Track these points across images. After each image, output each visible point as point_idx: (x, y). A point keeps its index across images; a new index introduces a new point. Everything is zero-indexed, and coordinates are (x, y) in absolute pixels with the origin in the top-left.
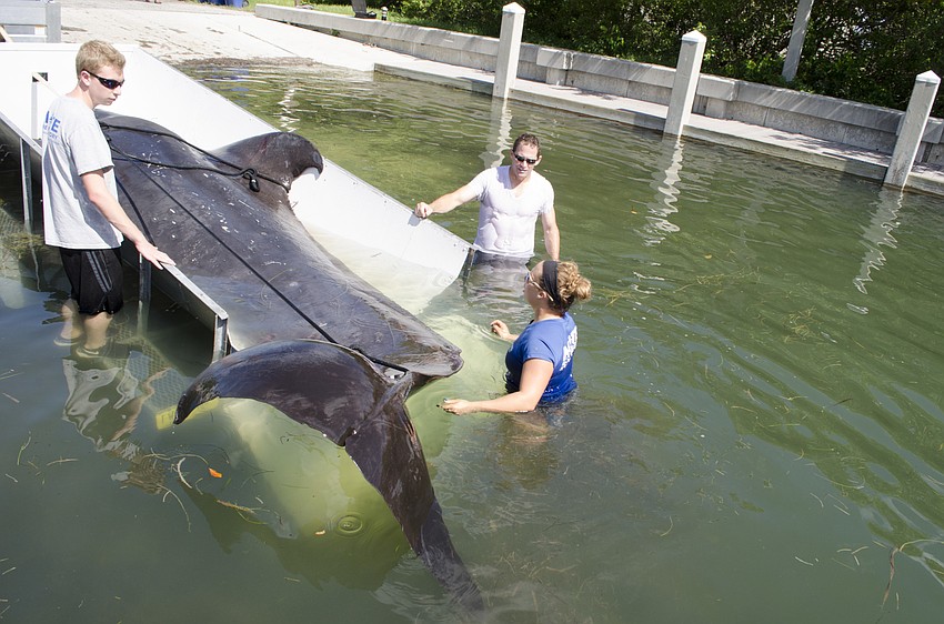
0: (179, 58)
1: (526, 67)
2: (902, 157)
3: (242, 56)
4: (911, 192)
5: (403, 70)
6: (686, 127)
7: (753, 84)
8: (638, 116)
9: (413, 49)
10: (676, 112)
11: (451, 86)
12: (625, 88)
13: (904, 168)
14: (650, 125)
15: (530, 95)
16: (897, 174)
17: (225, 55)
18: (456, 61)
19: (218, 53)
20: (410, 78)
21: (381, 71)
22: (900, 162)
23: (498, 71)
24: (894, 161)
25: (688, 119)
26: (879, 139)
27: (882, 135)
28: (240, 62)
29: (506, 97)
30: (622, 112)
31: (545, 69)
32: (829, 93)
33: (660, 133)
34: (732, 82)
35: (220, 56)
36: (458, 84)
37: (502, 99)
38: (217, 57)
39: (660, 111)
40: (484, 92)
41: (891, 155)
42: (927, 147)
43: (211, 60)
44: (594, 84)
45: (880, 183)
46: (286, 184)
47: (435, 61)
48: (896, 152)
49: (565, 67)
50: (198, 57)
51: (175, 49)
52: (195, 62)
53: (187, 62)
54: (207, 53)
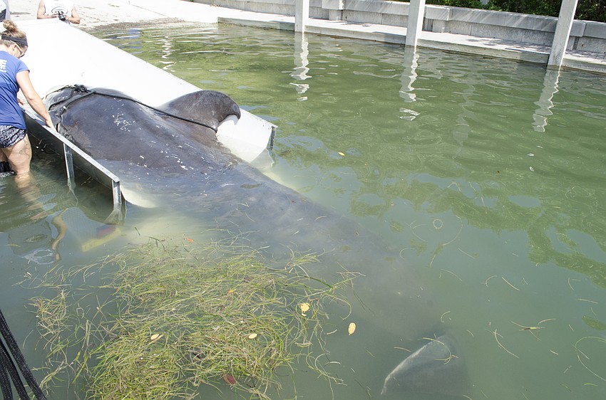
0: (91, 26)
1: (315, 11)
2: (558, 47)
3: (133, 20)
4: (566, 69)
5: (236, 20)
6: (420, 40)
7: (462, 9)
8: (387, 35)
9: (243, 5)
10: (412, 31)
11: (267, 28)
12: (380, 18)
13: (560, 54)
14: (396, 41)
15: (318, 28)
16: (556, 58)
17: (121, 20)
18: (271, 11)
19: (117, 20)
20: (241, 24)
21: (222, 22)
22: (557, 50)
23: (297, 15)
24: (553, 50)
25: (420, 35)
26: (545, 37)
27: (546, 34)
28: (131, 25)
29: (303, 31)
30: (376, 34)
31: (327, 11)
32: (512, 10)
33: (403, 46)
34: (448, 8)
35: (118, 22)
36: (272, 26)
37: (301, 33)
38: (116, 22)
39: (402, 31)
40: (290, 30)
41: (551, 46)
42: (576, 40)
43: (112, 25)
44: (360, 18)
45: (545, 66)
46: (214, 127)
47: (257, 12)
48: (554, 44)
49: (341, 8)
50: (104, 24)
51: (87, 19)
52: (102, 27)
53: (97, 29)
54: (109, 20)
